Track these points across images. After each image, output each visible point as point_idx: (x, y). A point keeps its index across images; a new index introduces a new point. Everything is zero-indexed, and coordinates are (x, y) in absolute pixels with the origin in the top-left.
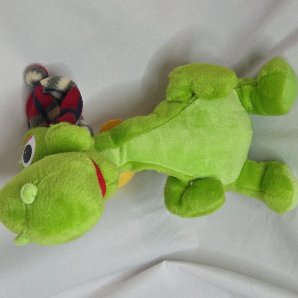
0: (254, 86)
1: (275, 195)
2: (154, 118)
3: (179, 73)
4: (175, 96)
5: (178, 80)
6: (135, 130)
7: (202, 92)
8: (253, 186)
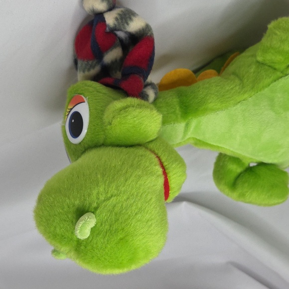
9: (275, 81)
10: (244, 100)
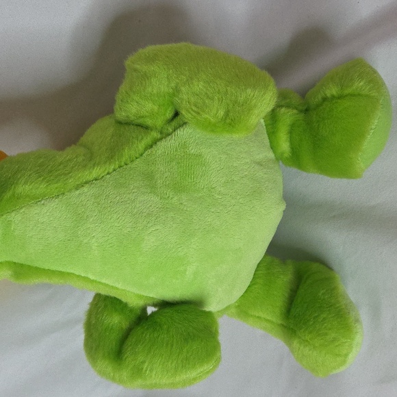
0: (301, 111)
1: (317, 345)
2: (80, 159)
3: (151, 60)
4: (134, 111)
5: (146, 77)
6: (27, 187)
7: (198, 113)
8: (271, 312)
9: (151, 146)
10: (96, 180)
